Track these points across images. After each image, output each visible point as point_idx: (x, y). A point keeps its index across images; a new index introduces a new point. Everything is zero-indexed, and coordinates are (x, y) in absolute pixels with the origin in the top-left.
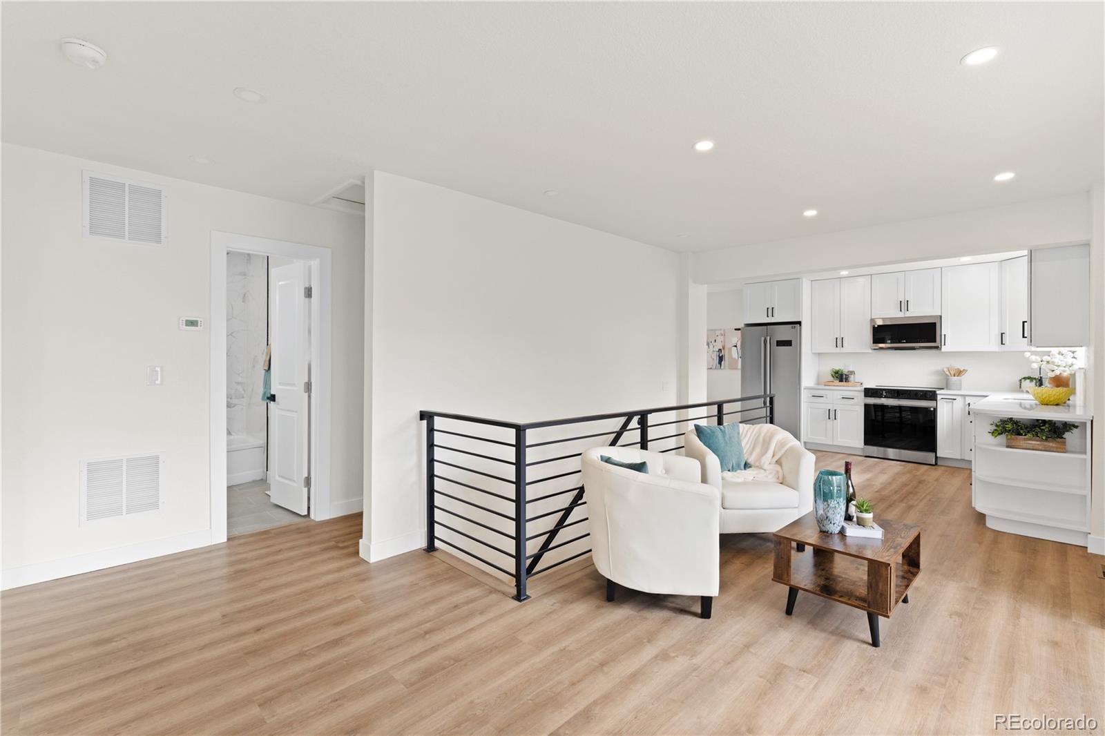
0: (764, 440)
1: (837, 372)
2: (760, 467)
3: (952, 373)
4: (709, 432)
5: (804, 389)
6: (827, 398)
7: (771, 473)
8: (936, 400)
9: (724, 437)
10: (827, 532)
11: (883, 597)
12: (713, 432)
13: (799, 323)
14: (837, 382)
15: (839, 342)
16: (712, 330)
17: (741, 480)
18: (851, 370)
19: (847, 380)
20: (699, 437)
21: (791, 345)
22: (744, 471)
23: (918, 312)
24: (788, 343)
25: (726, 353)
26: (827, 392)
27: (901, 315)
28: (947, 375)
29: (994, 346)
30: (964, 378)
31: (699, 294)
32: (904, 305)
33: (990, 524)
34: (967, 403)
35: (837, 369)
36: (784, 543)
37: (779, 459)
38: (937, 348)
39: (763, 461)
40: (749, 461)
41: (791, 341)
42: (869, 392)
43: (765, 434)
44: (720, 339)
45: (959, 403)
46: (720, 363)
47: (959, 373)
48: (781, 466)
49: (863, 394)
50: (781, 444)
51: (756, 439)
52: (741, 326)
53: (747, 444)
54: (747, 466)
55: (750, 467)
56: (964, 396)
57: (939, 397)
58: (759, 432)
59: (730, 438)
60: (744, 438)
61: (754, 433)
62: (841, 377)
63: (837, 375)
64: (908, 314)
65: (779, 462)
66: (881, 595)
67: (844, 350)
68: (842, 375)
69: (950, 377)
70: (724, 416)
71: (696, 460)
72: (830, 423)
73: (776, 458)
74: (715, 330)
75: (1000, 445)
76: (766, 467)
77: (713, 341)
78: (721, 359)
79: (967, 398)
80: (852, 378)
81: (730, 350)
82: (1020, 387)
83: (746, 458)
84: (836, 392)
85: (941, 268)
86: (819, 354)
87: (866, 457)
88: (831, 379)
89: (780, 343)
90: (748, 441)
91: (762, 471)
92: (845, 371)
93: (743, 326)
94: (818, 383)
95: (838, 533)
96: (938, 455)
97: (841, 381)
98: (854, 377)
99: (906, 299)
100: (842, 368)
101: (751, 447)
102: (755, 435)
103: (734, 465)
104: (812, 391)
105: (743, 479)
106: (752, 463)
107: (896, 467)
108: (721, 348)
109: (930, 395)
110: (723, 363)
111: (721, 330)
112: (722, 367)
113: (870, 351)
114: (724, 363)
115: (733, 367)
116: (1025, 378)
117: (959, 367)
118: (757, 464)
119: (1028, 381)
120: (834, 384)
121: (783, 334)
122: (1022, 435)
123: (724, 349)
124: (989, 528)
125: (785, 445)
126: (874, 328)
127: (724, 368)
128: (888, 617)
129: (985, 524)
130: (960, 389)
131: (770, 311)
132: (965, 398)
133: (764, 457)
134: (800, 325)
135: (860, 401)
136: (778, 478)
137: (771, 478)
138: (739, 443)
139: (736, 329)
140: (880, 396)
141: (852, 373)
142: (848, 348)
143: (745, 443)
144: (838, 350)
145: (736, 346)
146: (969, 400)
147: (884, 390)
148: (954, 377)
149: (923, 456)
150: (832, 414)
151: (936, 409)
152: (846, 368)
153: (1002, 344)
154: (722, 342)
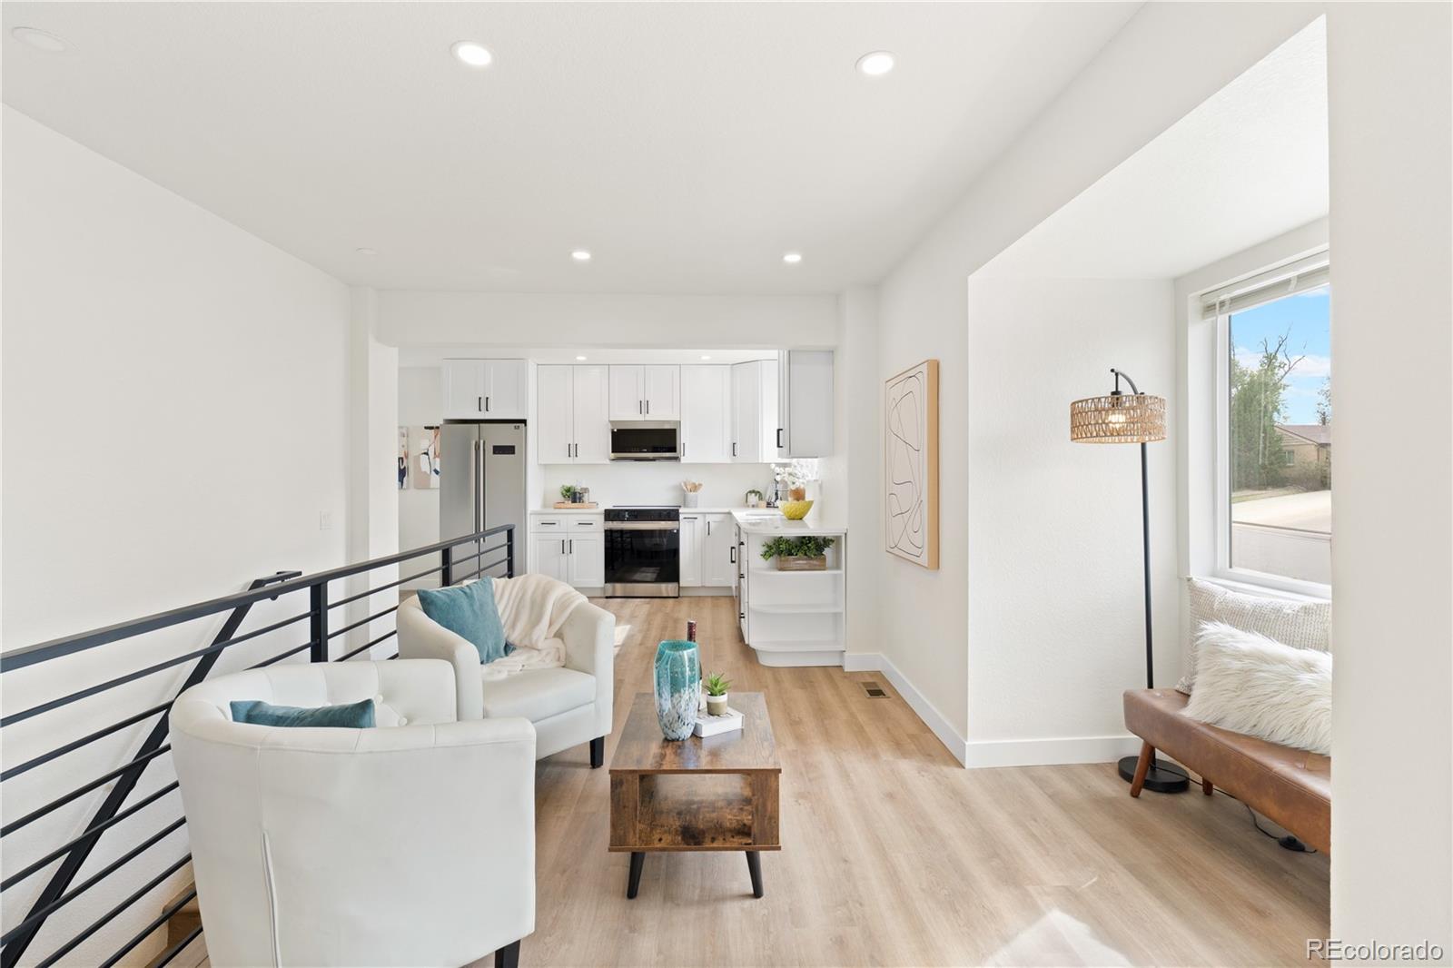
0: (533, 602)
1: (568, 490)
2: (532, 648)
3: (689, 487)
4: (448, 601)
5: (531, 513)
6: (560, 524)
7: (548, 654)
8: (678, 520)
9: (472, 605)
10: (678, 740)
11: (773, 821)
12: (453, 600)
13: (524, 422)
14: (569, 503)
15: (572, 450)
17: (503, 676)
18: (586, 486)
19: (581, 500)
20: (426, 611)
21: (513, 453)
22: (506, 658)
23: (657, 417)
24: (509, 450)
25: (410, 464)
26: (560, 517)
27: (641, 418)
28: (684, 491)
29: (726, 458)
30: (700, 492)
31: (385, 363)
32: (644, 406)
33: (765, 661)
34: (707, 521)
35: (569, 486)
36: (627, 780)
37: (560, 628)
38: (677, 459)
39: (534, 638)
40: (511, 640)
42: (611, 515)
43: (534, 593)
45: (700, 523)
47: (695, 488)
48: (563, 640)
49: (603, 516)
50: (562, 605)
51: (520, 602)
52: (439, 422)
53: (504, 610)
54: (508, 648)
55: (514, 649)
56: (705, 513)
57: (681, 517)
58: (523, 590)
59: (481, 605)
60: (499, 602)
61: (516, 590)
62: (574, 496)
63: (568, 494)
64: (648, 418)
65: (559, 635)
66: (770, 818)
67: (577, 460)
68: (575, 494)
69: (687, 491)
70: (454, 566)
71: (447, 662)
72: (564, 558)
73: (556, 627)
75: (771, 568)
76: (540, 645)
79: (708, 515)
80: (586, 498)
82: (747, 501)
83: (506, 635)
84: (570, 516)
85: (680, 365)
86: (545, 465)
87: (607, 597)
88: (562, 499)
89: (499, 450)
90: (506, 607)
91: (535, 653)
92: (578, 489)
93: (442, 423)
94: (545, 505)
95: (691, 736)
96: (681, 585)
97: (574, 501)
98: (590, 496)
99: (646, 399)
100: (574, 485)
101: (512, 616)
102: (517, 594)
103: (491, 651)
104: (540, 516)
105: (506, 673)
106: (517, 642)
107: (641, 607)
109: (672, 515)
113: (608, 462)
114: (408, 481)
115: (423, 485)
116: (750, 492)
117: (694, 481)
118: (526, 642)
119: (753, 494)
120: (565, 506)
121: (503, 436)
122: (792, 555)
123: (407, 457)
124: (764, 666)
125: (569, 606)
126: (613, 432)
128: (779, 848)
129: (757, 661)
130: (696, 507)
131: (483, 403)
132: (705, 517)
133: (538, 628)
134: (526, 425)
135: (600, 526)
136: (559, 659)
137: (550, 663)
138: (495, 612)
139: (426, 428)
140: (622, 520)
141: (586, 490)
142: (582, 459)
143: (503, 609)
144: (570, 460)
146: (709, 518)
147: (627, 510)
148: (692, 493)
149: (667, 588)
150: (566, 547)
151: (678, 531)
152: (578, 485)
153: (734, 455)
154: (403, 446)
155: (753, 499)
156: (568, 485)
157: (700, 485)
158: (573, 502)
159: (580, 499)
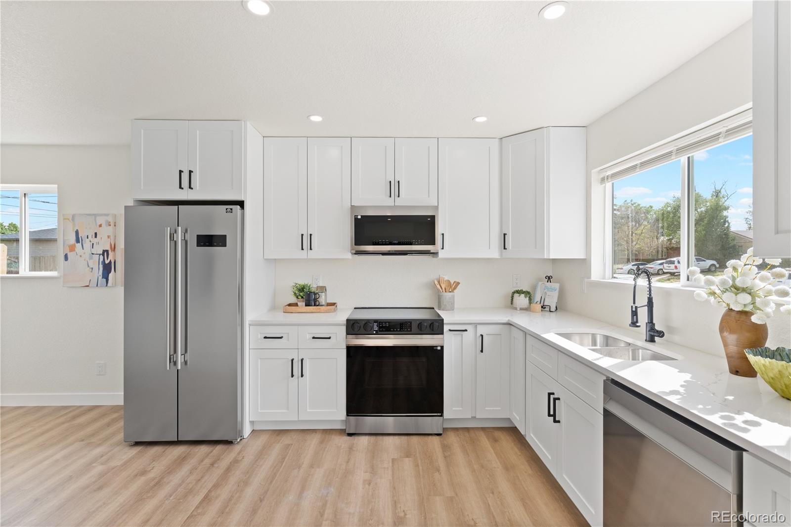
1: (302, 289)
3: (443, 287)
5: (250, 325)
6: (287, 339)
8: (443, 334)
13: (241, 204)
14: (302, 306)
15: (306, 242)
16: (91, 215)
18: (321, 285)
19: (317, 303)
21: (224, 245)
24: (218, 240)
25: (117, 257)
26: (288, 328)
27: (390, 202)
28: (438, 289)
29: (494, 253)
30: (459, 293)
32: (394, 188)
34: (479, 334)
38: (435, 254)
41: (224, 237)
42: (354, 327)
44: (103, 233)
45: (470, 337)
46: (106, 276)
47: (453, 287)
49: (344, 328)
56: (476, 325)
57: (446, 328)
62: (308, 297)
63: (301, 294)
64: (399, 202)
67: (313, 254)
68: (308, 294)
72: (293, 383)
74: (96, 215)
77: (92, 234)
78: (107, 269)
79: (478, 326)
80: (322, 299)
84: (301, 329)
85: (438, 138)
86: (275, 261)
87: (349, 435)
88: (293, 300)
89: (203, 240)
92: (314, 287)
94: (271, 310)
96: (445, 418)
97: (309, 304)
98: (326, 295)
99: (397, 180)
100: (310, 282)
104: (262, 329)
108: (108, 248)
109: (432, 325)
110: (111, 276)
111: (107, 215)
112: (109, 285)
113: (349, 256)
114: (114, 278)
117: (451, 279)
119: (521, 295)
120: (298, 309)
121: (210, 222)
123: (113, 251)
126: (356, 219)
127: (113, 286)
131: (185, 178)
132: (476, 327)
134: (243, 207)
135: (340, 341)
140: (370, 333)
141: (323, 289)
142: (317, 252)
144: (303, 255)
146: (481, 330)
147: (376, 321)
148: (449, 295)
149: (428, 422)
150: (296, 369)
151: (442, 347)
152: (314, 285)
153: (505, 248)
154: (109, 237)
155: (521, 300)
156: (302, 282)
157: (458, 283)
158: (306, 305)
159: (315, 300)
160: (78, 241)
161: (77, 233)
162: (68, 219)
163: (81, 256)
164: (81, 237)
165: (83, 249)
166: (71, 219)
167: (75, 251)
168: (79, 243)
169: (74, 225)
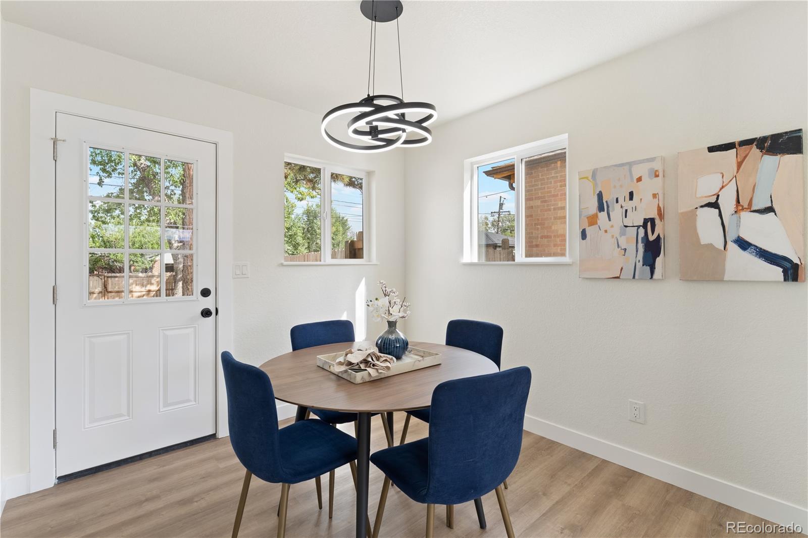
16: (622, 165)
44: (644, 191)
46: (650, 261)
74: (630, 164)
77: (625, 194)
78: (653, 249)
81: (689, 219)
108: (653, 214)
110: (659, 261)
111: (651, 160)
112: (655, 276)
127: (664, 278)
145: (715, 205)
154: (654, 196)
160: (601, 208)
161: (600, 196)
162: (587, 178)
163: (606, 231)
164: (606, 202)
165: (610, 220)
166: (590, 178)
167: (597, 224)
168: (604, 211)
169: (595, 185)
